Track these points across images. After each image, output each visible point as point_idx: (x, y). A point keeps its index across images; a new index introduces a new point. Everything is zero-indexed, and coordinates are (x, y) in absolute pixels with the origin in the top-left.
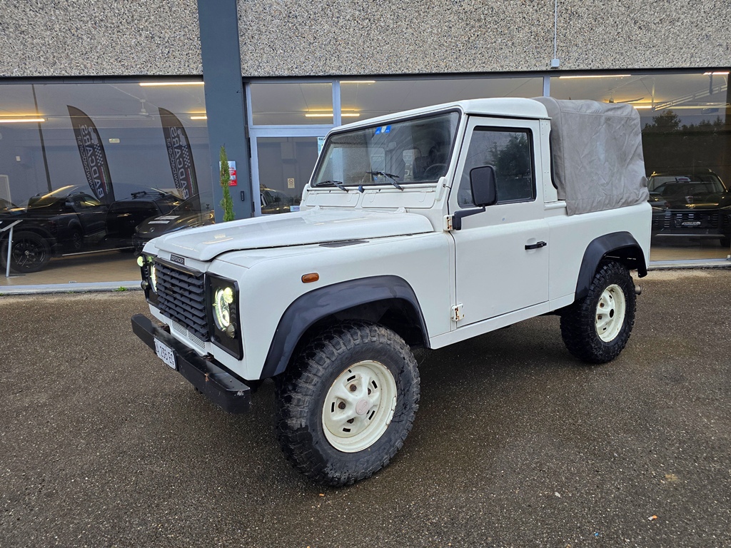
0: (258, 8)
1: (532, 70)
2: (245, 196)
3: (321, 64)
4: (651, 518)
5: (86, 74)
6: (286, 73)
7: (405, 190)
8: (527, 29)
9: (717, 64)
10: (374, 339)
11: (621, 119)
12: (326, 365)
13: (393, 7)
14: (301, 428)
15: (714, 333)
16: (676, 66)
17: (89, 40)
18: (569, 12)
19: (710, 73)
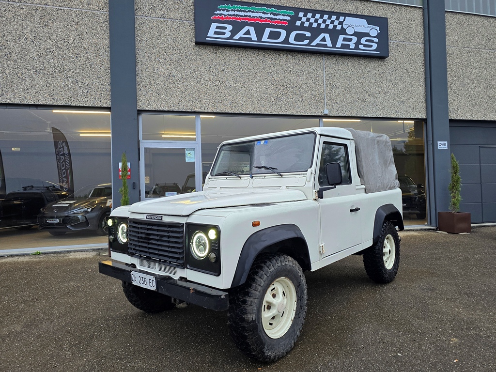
0: (150, 69)
1: (313, 115)
2: (135, 186)
4: (455, 361)
5: (25, 103)
6: (167, 109)
7: (283, 176)
10: (287, 263)
11: (383, 142)
12: (264, 279)
14: (253, 321)
15: (437, 264)
16: (389, 117)
17: (30, 81)
18: (332, 85)
19: (402, 121)
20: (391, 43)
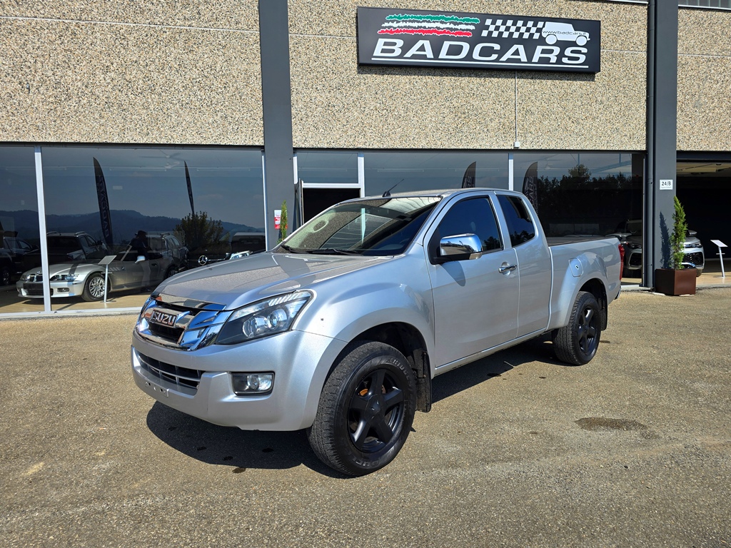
0: (307, 99)
1: (501, 148)
5: (172, 142)
8: (497, 120)
9: (623, 148)
18: (525, 110)
20: (604, 53)
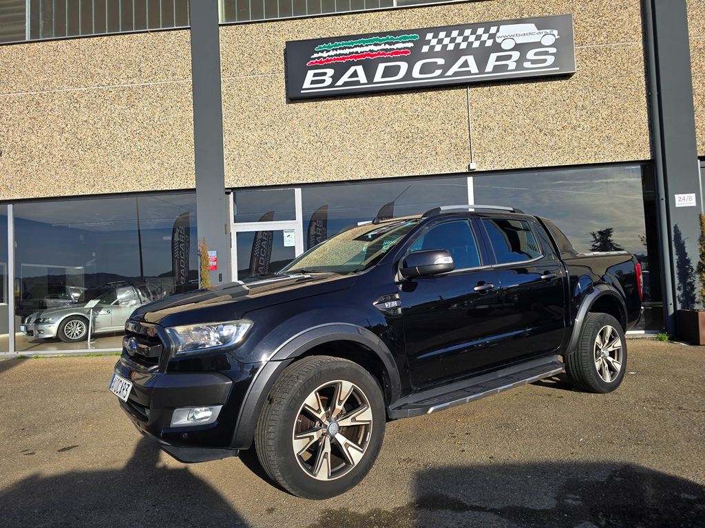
1: (454, 172)
2: (222, 278)
3: (284, 176)
6: (258, 184)
8: (447, 141)
9: (620, 159)
13: (339, 132)
16: (582, 163)
17: (118, 168)
